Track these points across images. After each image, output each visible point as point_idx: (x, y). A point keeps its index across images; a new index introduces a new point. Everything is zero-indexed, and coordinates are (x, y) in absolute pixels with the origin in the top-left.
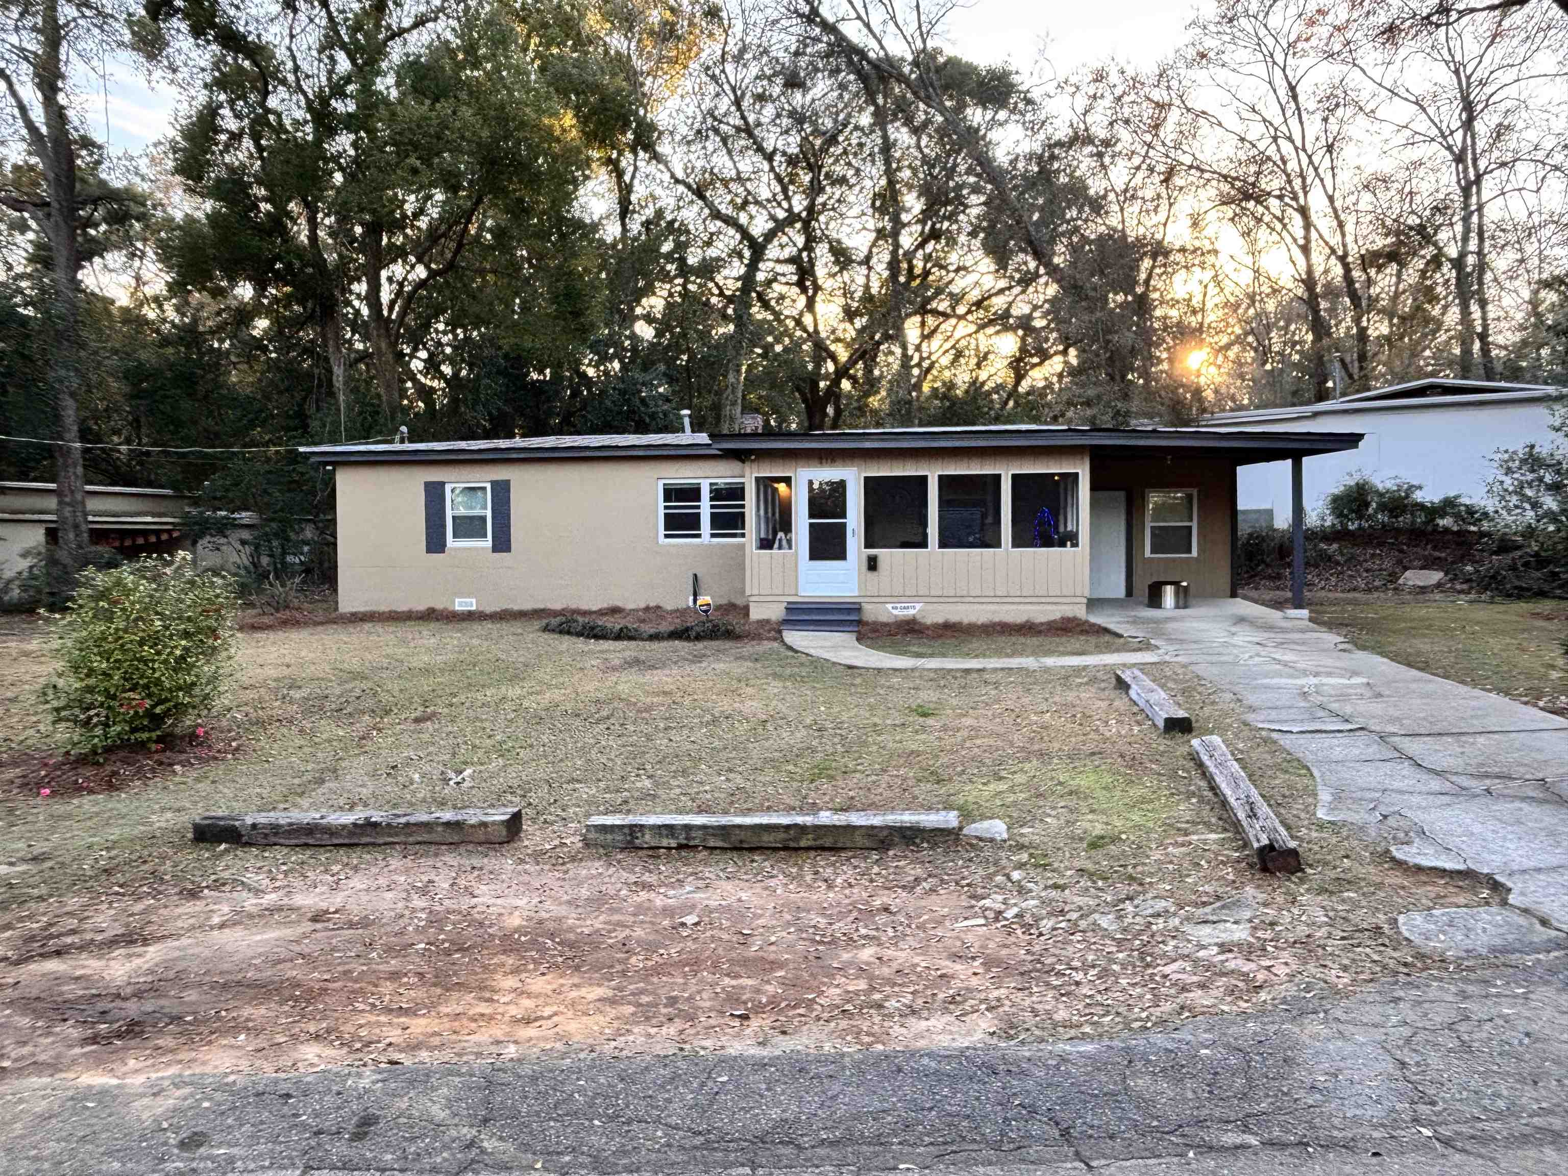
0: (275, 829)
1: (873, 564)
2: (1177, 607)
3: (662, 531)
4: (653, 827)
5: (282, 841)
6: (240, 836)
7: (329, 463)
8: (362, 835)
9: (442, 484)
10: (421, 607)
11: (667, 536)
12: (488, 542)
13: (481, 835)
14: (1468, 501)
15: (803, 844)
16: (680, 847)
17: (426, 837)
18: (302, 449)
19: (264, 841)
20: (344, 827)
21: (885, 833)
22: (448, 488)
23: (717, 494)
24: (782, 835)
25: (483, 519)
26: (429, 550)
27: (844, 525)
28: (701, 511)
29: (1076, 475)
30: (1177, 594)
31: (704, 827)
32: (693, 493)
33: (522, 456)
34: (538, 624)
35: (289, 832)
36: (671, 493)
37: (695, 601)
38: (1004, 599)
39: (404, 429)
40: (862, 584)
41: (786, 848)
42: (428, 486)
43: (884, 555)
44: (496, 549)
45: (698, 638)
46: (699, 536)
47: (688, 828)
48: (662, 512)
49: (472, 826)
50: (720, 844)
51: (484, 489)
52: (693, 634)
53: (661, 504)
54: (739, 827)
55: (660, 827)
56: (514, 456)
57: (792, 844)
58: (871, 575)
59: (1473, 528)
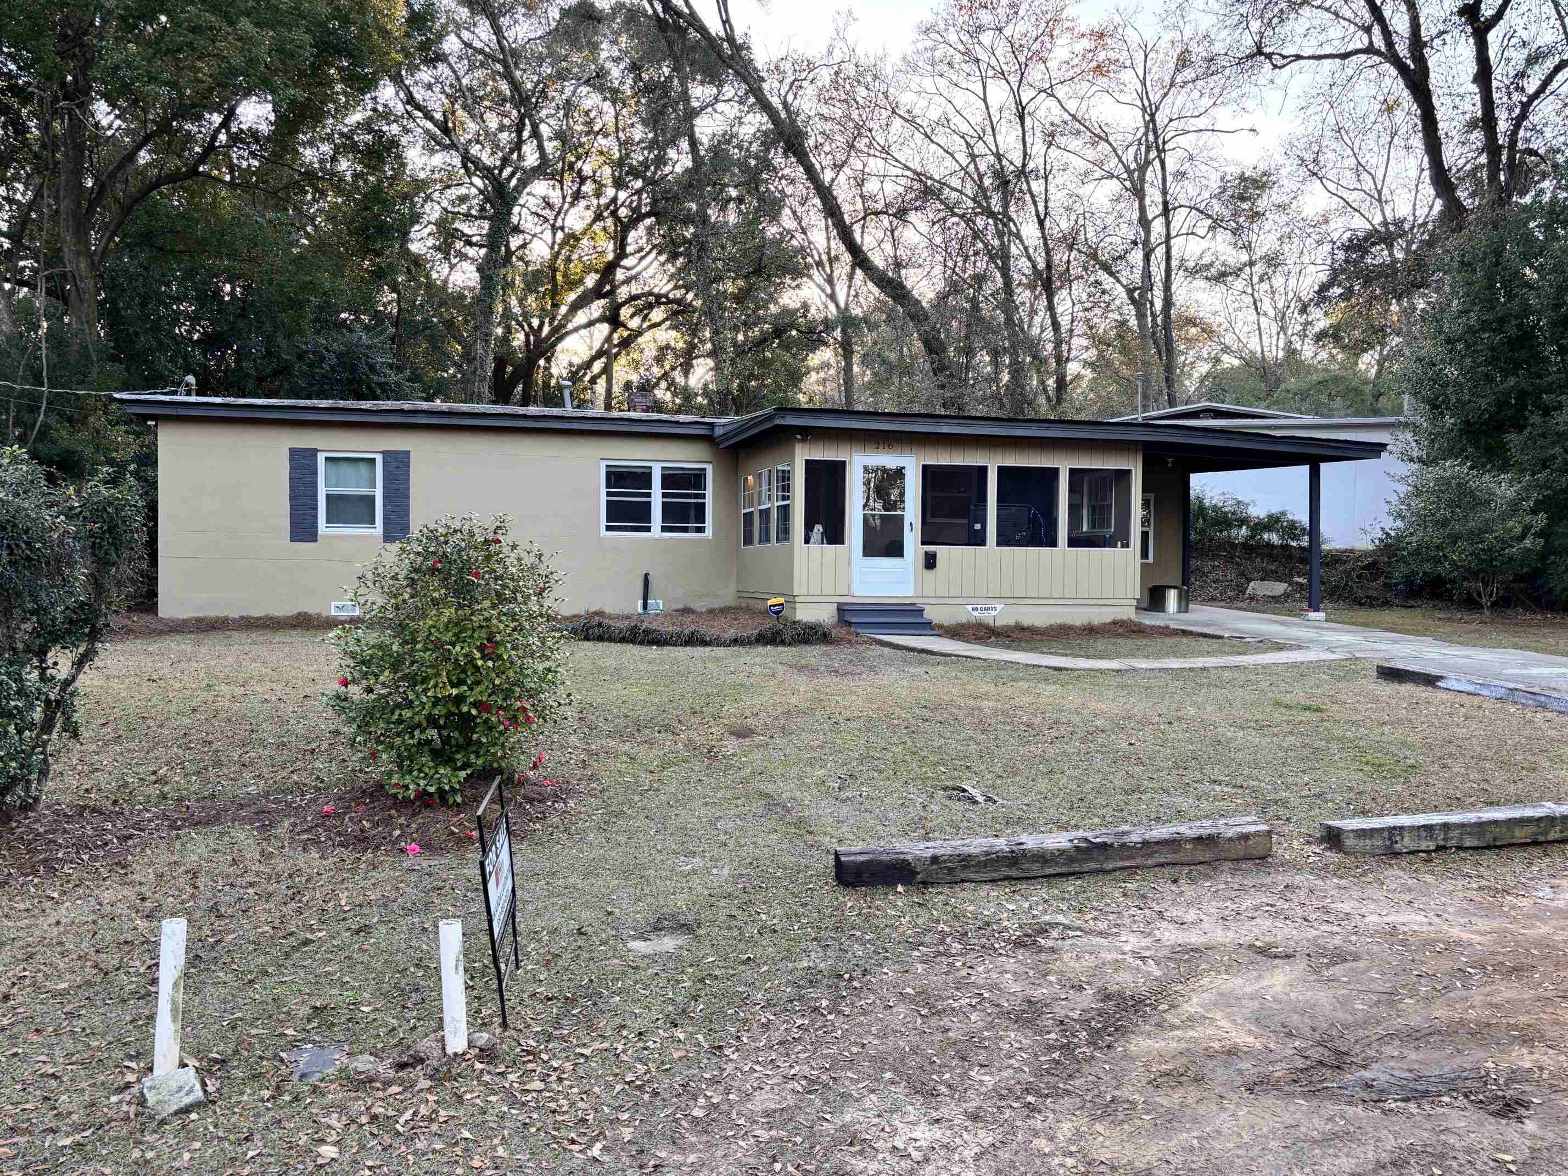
0: (966, 861)
1: (930, 562)
3: (604, 522)
4: (1412, 828)
5: (972, 876)
6: (914, 873)
7: (152, 417)
8: (1086, 860)
9: (314, 452)
10: (291, 611)
11: (609, 528)
12: (379, 528)
13: (1240, 849)
14: (1290, 517)
15: (1551, 837)
16: (1439, 849)
17: (1170, 858)
19: (948, 878)
20: (1062, 852)
22: (321, 458)
23: (670, 480)
24: (1531, 829)
25: (371, 500)
26: (294, 538)
27: (901, 518)
28: (652, 499)
29: (1129, 472)
31: (1462, 825)
32: (642, 478)
35: (985, 864)
36: (616, 478)
37: (645, 606)
38: (1062, 601)
39: (191, 379)
40: (918, 584)
41: (1535, 843)
42: (295, 454)
43: (942, 551)
44: (389, 536)
46: (648, 529)
47: (1446, 826)
48: (604, 499)
49: (1230, 839)
50: (1475, 843)
51: (373, 461)
53: (604, 490)
54: (1495, 823)
55: (1419, 828)
57: (1541, 839)
58: (929, 574)
59: (1294, 544)
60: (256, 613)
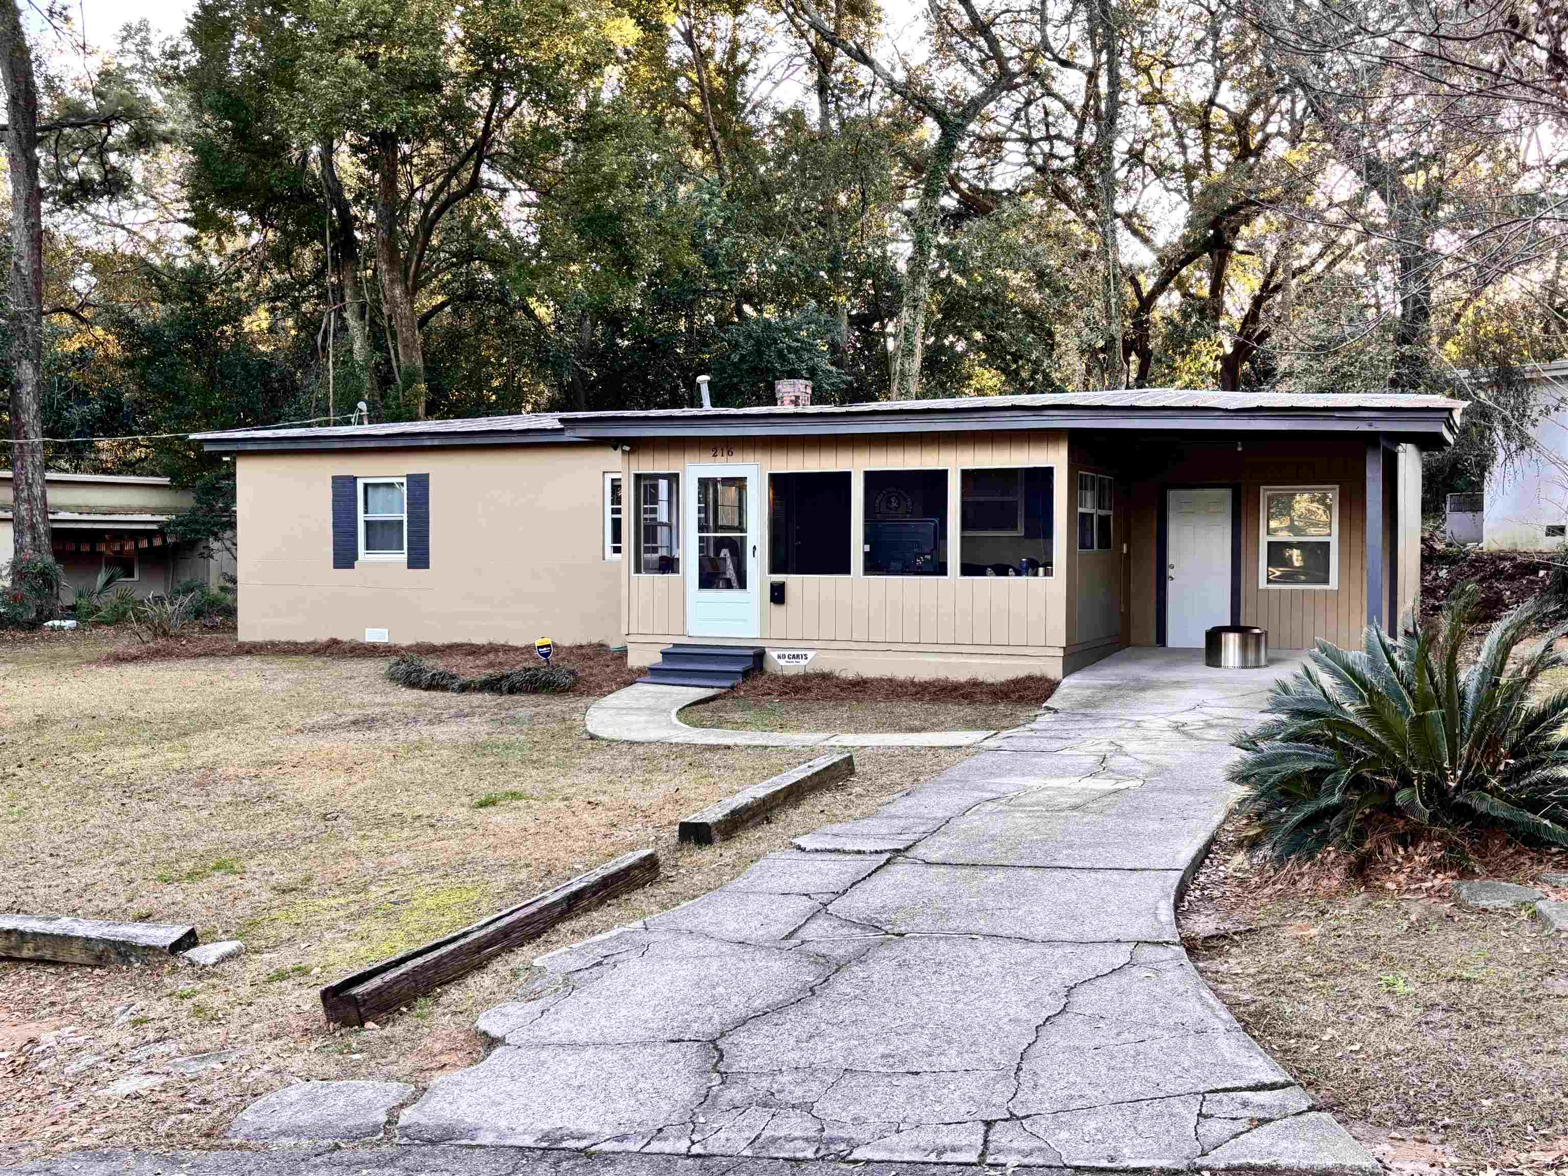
1: (778, 594)
2: (1244, 666)
7: (227, 453)
9: (353, 479)
10: (323, 637)
12: (403, 555)
18: (192, 436)
21: (101, 947)
22: (360, 484)
25: (398, 525)
26: (337, 566)
27: (743, 540)
29: (1051, 470)
30: (1244, 646)
33: (436, 442)
34: (383, 665)
38: (949, 648)
40: (766, 621)
42: (337, 481)
43: (793, 582)
44: (411, 564)
45: (512, 691)
48: (609, 516)
52: (505, 685)
53: (609, 506)
56: (428, 443)
58: (777, 610)
60: (303, 638)
